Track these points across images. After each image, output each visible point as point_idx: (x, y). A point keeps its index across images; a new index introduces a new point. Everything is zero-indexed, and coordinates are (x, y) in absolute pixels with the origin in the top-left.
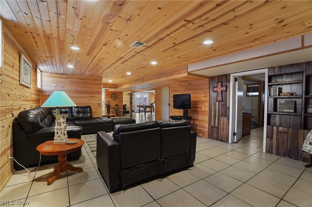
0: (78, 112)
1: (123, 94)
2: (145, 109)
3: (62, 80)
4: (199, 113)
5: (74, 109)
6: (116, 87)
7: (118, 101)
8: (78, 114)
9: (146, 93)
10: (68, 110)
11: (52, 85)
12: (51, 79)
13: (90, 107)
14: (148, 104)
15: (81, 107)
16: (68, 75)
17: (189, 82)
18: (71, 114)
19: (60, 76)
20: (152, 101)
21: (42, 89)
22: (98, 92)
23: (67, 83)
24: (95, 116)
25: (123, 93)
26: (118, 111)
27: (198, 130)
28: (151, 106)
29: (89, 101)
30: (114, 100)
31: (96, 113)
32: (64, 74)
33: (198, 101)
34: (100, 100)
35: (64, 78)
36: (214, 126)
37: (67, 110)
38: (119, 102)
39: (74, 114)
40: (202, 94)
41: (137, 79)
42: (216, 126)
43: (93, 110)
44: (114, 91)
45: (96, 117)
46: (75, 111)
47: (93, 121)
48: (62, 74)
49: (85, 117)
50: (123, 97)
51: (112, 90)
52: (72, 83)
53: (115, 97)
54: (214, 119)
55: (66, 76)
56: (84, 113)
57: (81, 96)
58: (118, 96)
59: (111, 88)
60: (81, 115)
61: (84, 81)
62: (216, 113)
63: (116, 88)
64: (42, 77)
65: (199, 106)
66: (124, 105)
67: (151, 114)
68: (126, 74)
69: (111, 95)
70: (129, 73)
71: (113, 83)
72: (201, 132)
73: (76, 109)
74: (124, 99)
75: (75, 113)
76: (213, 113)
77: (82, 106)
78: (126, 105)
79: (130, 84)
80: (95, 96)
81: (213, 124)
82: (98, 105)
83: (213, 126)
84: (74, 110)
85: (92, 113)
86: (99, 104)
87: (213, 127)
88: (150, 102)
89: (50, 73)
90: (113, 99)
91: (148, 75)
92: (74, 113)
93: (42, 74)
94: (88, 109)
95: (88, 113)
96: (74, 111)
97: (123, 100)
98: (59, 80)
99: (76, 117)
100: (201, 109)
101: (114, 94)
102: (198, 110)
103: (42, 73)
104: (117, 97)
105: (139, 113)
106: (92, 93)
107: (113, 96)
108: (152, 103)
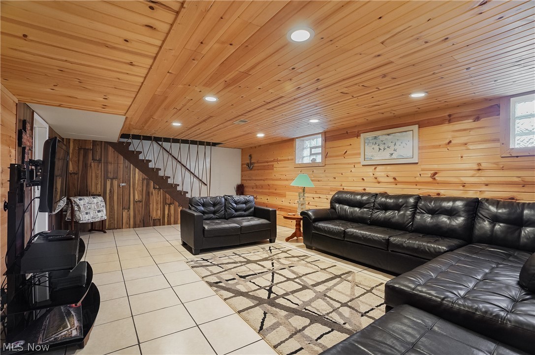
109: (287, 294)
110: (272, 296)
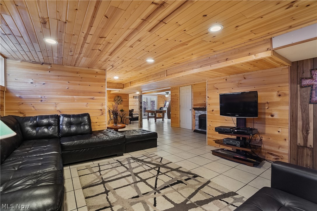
0: (69, 124)
2: (155, 115)
3: (42, 72)
4: (267, 123)
5: (63, 119)
6: (123, 86)
7: (123, 105)
8: (69, 128)
9: (154, 96)
10: (52, 122)
11: (26, 81)
12: (24, 71)
13: (87, 115)
14: (156, 108)
15: (74, 116)
16: (52, 65)
17: (244, 74)
18: (57, 127)
19: (39, 66)
20: (161, 105)
21: (8, 87)
22: (99, 93)
23: (52, 77)
24: (96, 128)
25: (129, 96)
26: (123, 118)
27: (265, 149)
28: (161, 111)
29: (87, 106)
30: (118, 104)
31: (98, 124)
32: (46, 64)
33: (264, 104)
34: (103, 104)
35: (47, 70)
36: (305, 146)
37: (50, 120)
39: (62, 128)
40: (273, 91)
41: (157, 72)
42: (308, 146)
43: (93, 120)
44: (120, 92)
45: (98, 130)
46: (65, 122)
47: (94, 139)
48: (43, 63)
49: (80, 132)
50: (129, 100)
51: (116, 91)
52: (60, 78)
53: (119, 100)
54: (303, 134)
55: (49, 67)
56: (79, 124)
57: (74, 99)
58: (123, 99)
59: (116, 88)
60: (73, 129)
61: (78, 75)
62: (308, 124)
63: (123, 88)
64: (8, 68)
65: (267, 111)
66: (130, 110)
67: (163, 120)
68: (146, 62)
69: (115, 98)
70: (150, 61)
71: (119, 81)
72: (271, 154)
73: (66, 119)
74: (130, 103)
75: (64, 126)
76: (300, 123)
77: (75, 114)
78: (133, 110)
79: (145, 81)
80: (95, 98)
81: (300, 141)
82: (101, 112)
83: (302, 144)
84: (63, 121)
85: (92, 124)
86: (101, 110)
87: (301, 146)
88: (158, 106)
89: (22, 61)
91: (179, 65)
92: (62, 125)
93: (7, 62)
94: (86, 118)
95: (85, 125)
96: (62, 123)
97: (128, 104)
98: (37, 73)
99: (66, 131)
100: (270, 117)
101: (118, 97)
102: (265, 119)
103: (7, 60)
105: (147, 119)
106: (90, 93)
107: (117, 100)
108: (161, 108)
109: (149, 170)
110: (157, 169)
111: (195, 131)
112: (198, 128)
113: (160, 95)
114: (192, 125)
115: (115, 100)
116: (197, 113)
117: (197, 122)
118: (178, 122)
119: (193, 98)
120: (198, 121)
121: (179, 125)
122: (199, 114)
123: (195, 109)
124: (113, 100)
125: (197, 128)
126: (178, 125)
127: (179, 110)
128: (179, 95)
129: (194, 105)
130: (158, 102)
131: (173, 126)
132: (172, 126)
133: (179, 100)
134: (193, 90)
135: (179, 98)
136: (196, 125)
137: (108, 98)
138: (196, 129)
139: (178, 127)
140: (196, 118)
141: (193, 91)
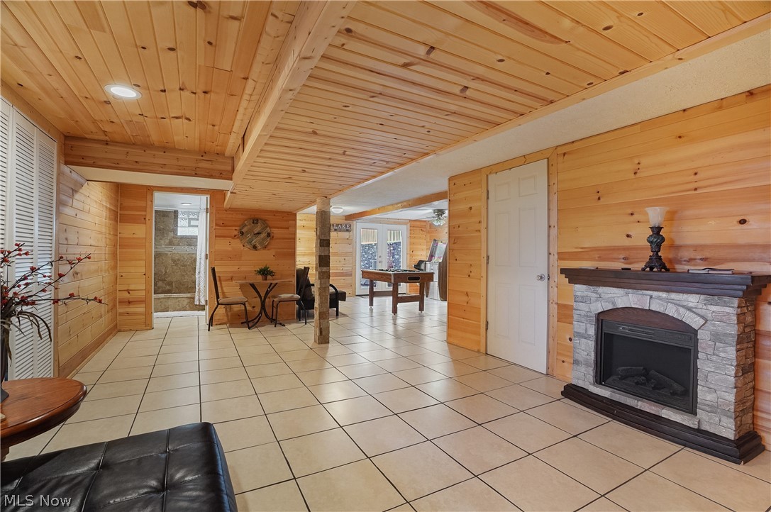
1: (295, 220)
2: (395, 288)
7: (272, 252)
9: (399, 224)
20: (419, 253)
25: (298, 217)
28: (416, 276)
30: (255, 247)
38: (277, 255)
53: (259, 233)
58: (275, 231)
66: (299, 271)
67: (421, 308)
69: (242, 225)
74: (300, 245)
78: (307, 269)
88: (411, 256)
90: (250, 242)
97: (294, 248)
101: (255, 221)
104: (269, 235)
107: (248, 232)
108: (421, 262)
111: (572, 393)
112: (591, 378)
113: (418, 224)
114: (548, 352)
115: (242, 233)
116: (584, 300)
117: (587, 349)
118: (479, 327)
119: (554, 222)
120: (592, 344)
121: (483, 341)
122: (599, 307)
123: (574, 276)
124: (236, 233)
125: (584, 377)
126: (479, 342)
127: (484, 274)
128: (484, 211)
129: (561, 256)
130: (411, 244)
131: (456, 342)
132: (452, 340)
133: (483, 231)
134: (554, 180)
135: (483, 225)
136: (576, 362)
137: (217, 225)
138: (581, 384)
139: (479, 351)
140: (579, 327)
141: (555, 188)
